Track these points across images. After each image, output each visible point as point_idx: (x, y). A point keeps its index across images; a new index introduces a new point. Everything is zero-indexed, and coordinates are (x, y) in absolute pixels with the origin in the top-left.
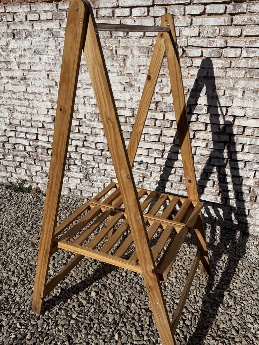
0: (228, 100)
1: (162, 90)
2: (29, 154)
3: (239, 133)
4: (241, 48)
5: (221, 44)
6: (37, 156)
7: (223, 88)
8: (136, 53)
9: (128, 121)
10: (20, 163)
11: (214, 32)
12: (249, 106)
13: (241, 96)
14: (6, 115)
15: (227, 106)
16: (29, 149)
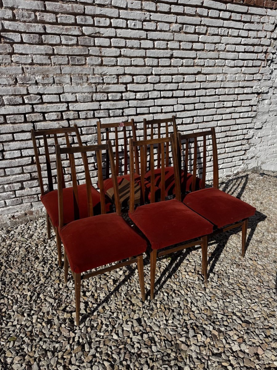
4: (59, 35)
5: (40, 29)
7: (52, 75)
11: (30, 17)
13: (69, 82)
15: (59, 92)
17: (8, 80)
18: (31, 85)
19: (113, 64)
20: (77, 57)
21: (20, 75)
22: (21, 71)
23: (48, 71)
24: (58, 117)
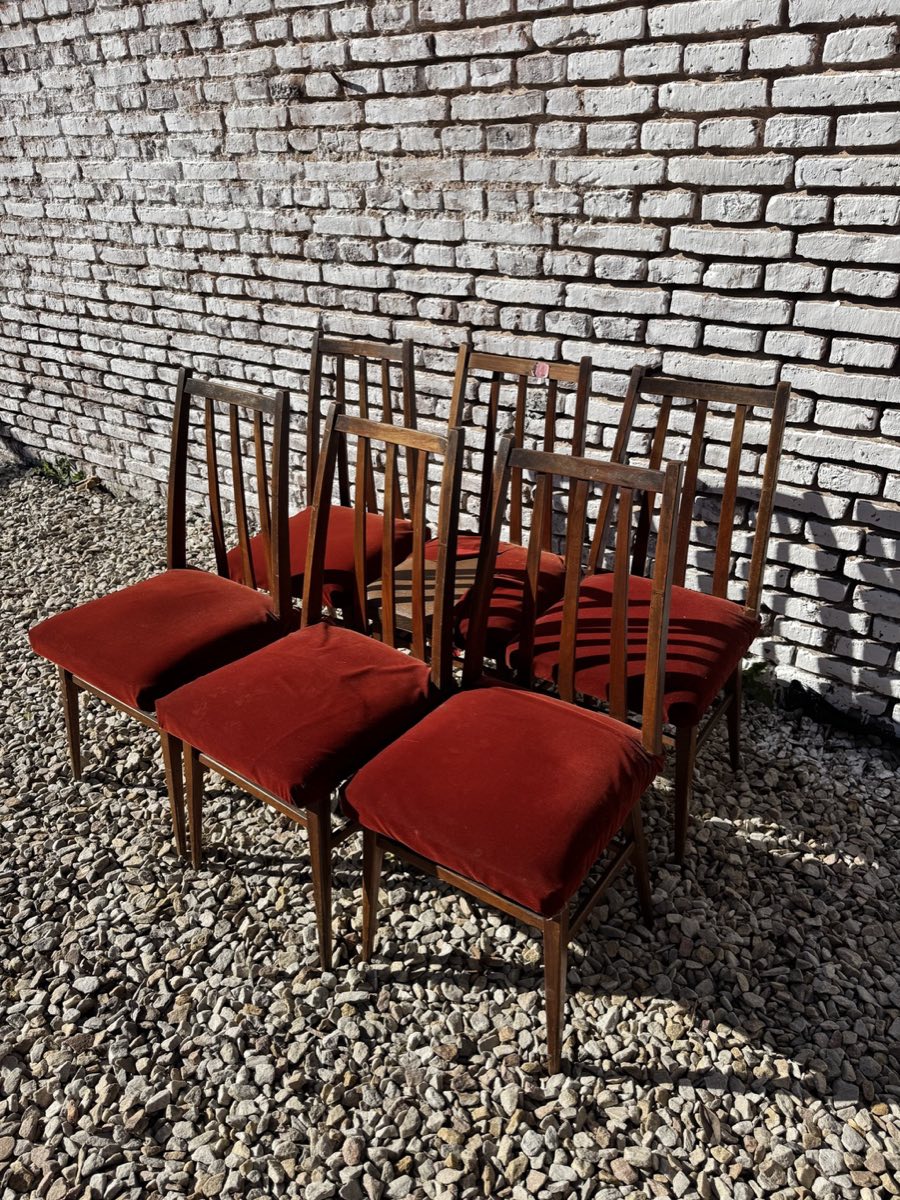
0: (454, 221)
1: (308, 197)
2: (69, 388)
3: (488, 323)
4: (467, 58)
5: (419, 50)
6: (85, 392)
7: (438, 186)
8: (244, 94)
9: (248, 290)
10: (58, 409)
11: (400, 17)
12: (502, 238)
13: (480, 209)
14: (17, 283)
15: (453, 239)
16: (69, 373)
17: (348, 198)
18: (391, 211)
19: (622, 145)
20: (509, 127)
21: (373, 185)
22: (374, 174)
23: (431, 172)
24: (443, 312)
